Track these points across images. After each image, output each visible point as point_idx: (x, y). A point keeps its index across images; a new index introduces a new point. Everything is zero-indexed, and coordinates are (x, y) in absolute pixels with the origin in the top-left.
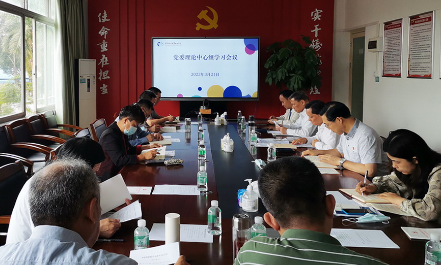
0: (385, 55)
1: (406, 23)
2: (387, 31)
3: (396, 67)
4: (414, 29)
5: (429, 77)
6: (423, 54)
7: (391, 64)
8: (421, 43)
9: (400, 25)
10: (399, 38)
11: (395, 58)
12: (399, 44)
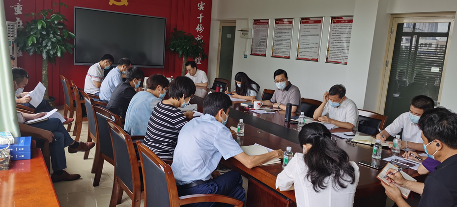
0: (254, 41)
1: (272, 23)
2: (255, 25)
3: (262, 50)
4: (278, 27)
5: (288, 58)
6: (284, 43)
7: (258, 47)
8: (283, 37)
9: (267, 23)
10: (266, 31)
11: (262, 44)
12: (266, 35)
